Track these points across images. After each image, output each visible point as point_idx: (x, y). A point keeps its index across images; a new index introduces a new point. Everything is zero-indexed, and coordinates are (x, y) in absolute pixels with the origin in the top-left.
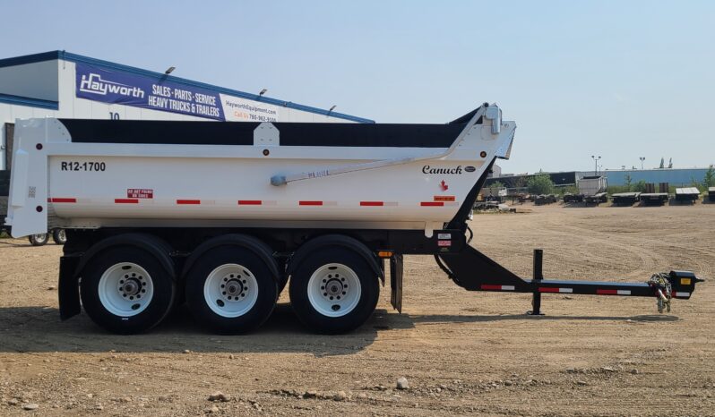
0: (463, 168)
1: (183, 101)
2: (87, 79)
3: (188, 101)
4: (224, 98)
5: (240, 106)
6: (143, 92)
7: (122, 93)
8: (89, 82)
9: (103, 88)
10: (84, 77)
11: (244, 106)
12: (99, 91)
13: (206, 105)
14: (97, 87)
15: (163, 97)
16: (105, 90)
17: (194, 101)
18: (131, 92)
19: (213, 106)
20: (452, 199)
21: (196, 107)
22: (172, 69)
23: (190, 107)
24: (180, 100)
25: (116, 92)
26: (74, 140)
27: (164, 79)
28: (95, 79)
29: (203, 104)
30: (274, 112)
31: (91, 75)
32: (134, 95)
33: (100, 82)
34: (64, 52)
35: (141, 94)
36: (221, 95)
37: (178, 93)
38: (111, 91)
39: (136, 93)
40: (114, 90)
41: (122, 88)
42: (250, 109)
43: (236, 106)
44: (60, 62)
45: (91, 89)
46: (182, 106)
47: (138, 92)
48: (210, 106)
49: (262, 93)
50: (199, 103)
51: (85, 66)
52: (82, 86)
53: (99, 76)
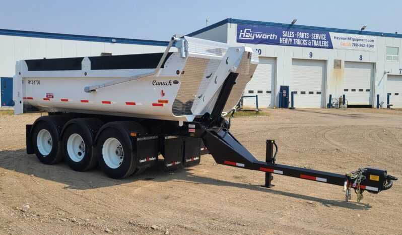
0: (172, 82)
1: (303, 39)
2: (243, 32)
3: (306, 39)
4: (332, 35)
5: (345, 39)
6: (276, 36)
7: (263, 38)
8: (244, 34)
9: (252, 36)
10: (241, 31)
11: (348, 39)
12: (250, 38)
13: (319, 40)
14: (248, 36)
15: (289, 38)
16: (253, 37)
17: (310, 38)
18: (269, 37)
19: (324, 40)
20: (166, 102)
21: (312, 42)
22: (295, 21)
23: (308, 42)
24: (301, 38)
25: (260, 37)
26: (30, 70)
27: (291, 27)
28: (248, 32)
29: (316, 40)
30: (373, 41)
31: (246, 30)
32: (271, 38)
33: (250, 33)
34: (231, 19)
35: (275, 37)
36: (330, 33)
37: (300, 34)
38: (257, 37)
39: (272, 37)
40: (259, 36)
41: (264, 35)
42: (353, 40)
43: (342, 39)
44: (229, 24)
45: (245, 37)
46: (302, 42)
47: (273, 36)
48: (321, 40)
49: (363, 29)
50: (314, 39)
51: (242, 25)
52: (240, 36)
53: (250, 30)
